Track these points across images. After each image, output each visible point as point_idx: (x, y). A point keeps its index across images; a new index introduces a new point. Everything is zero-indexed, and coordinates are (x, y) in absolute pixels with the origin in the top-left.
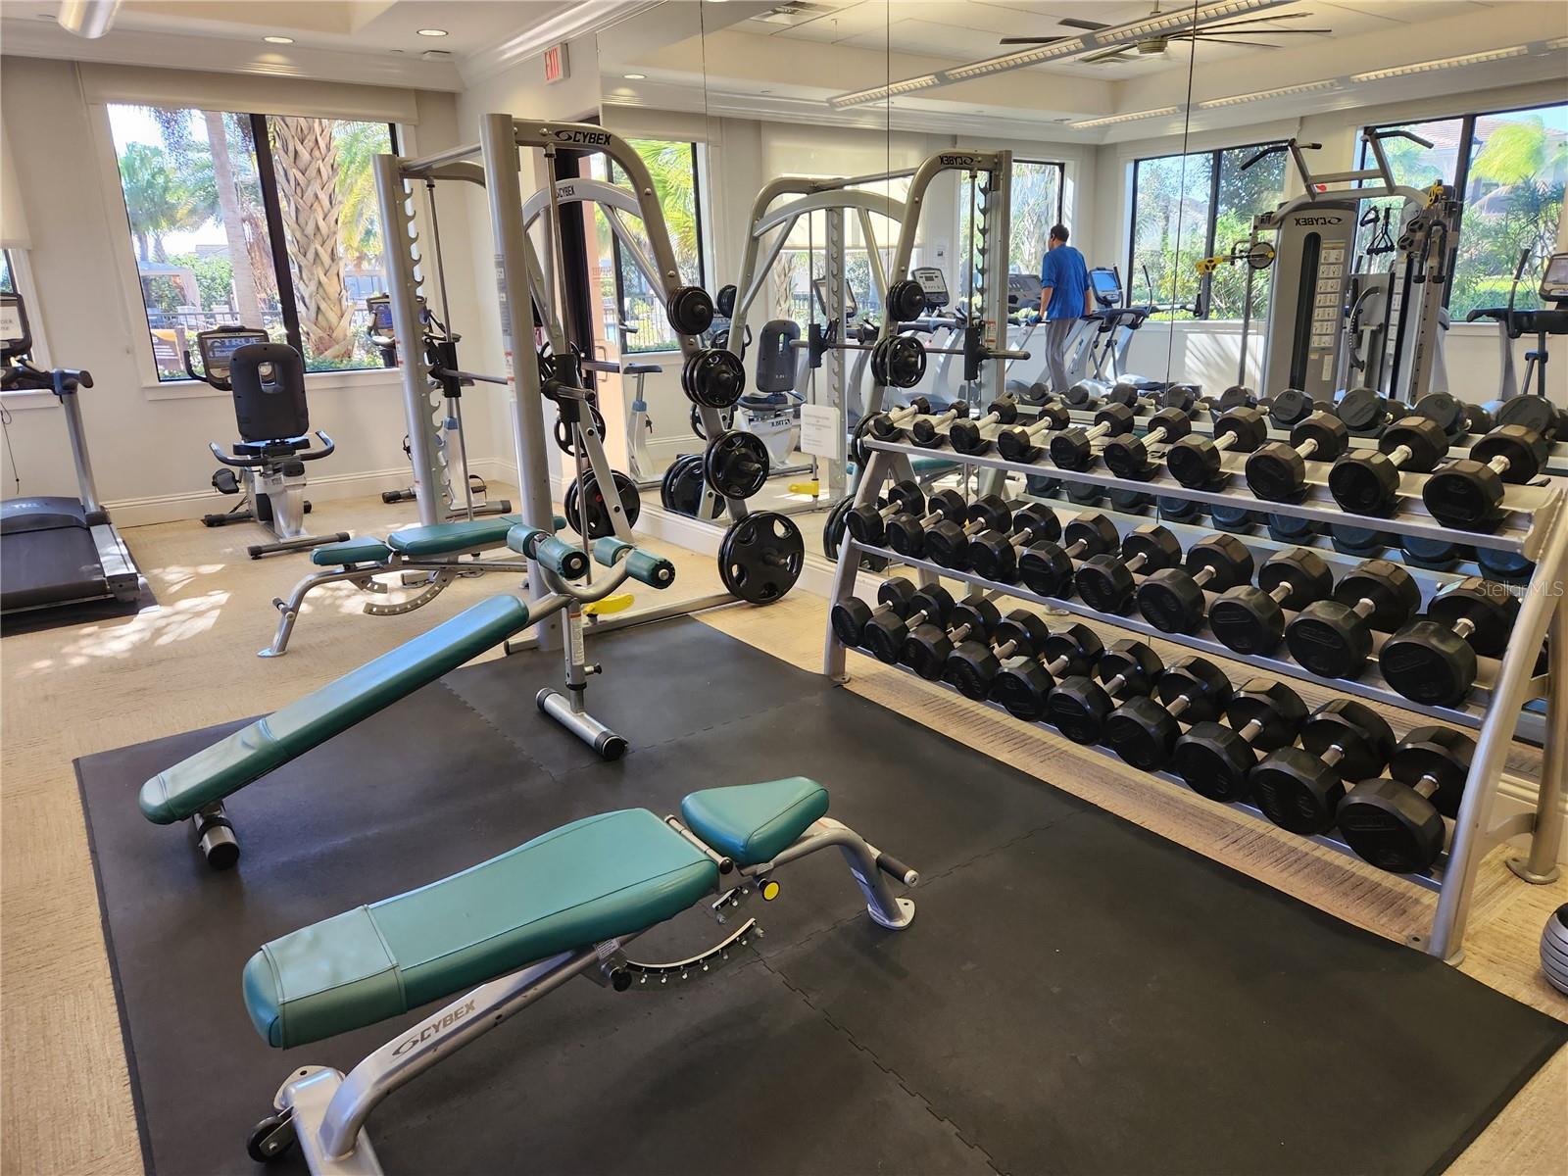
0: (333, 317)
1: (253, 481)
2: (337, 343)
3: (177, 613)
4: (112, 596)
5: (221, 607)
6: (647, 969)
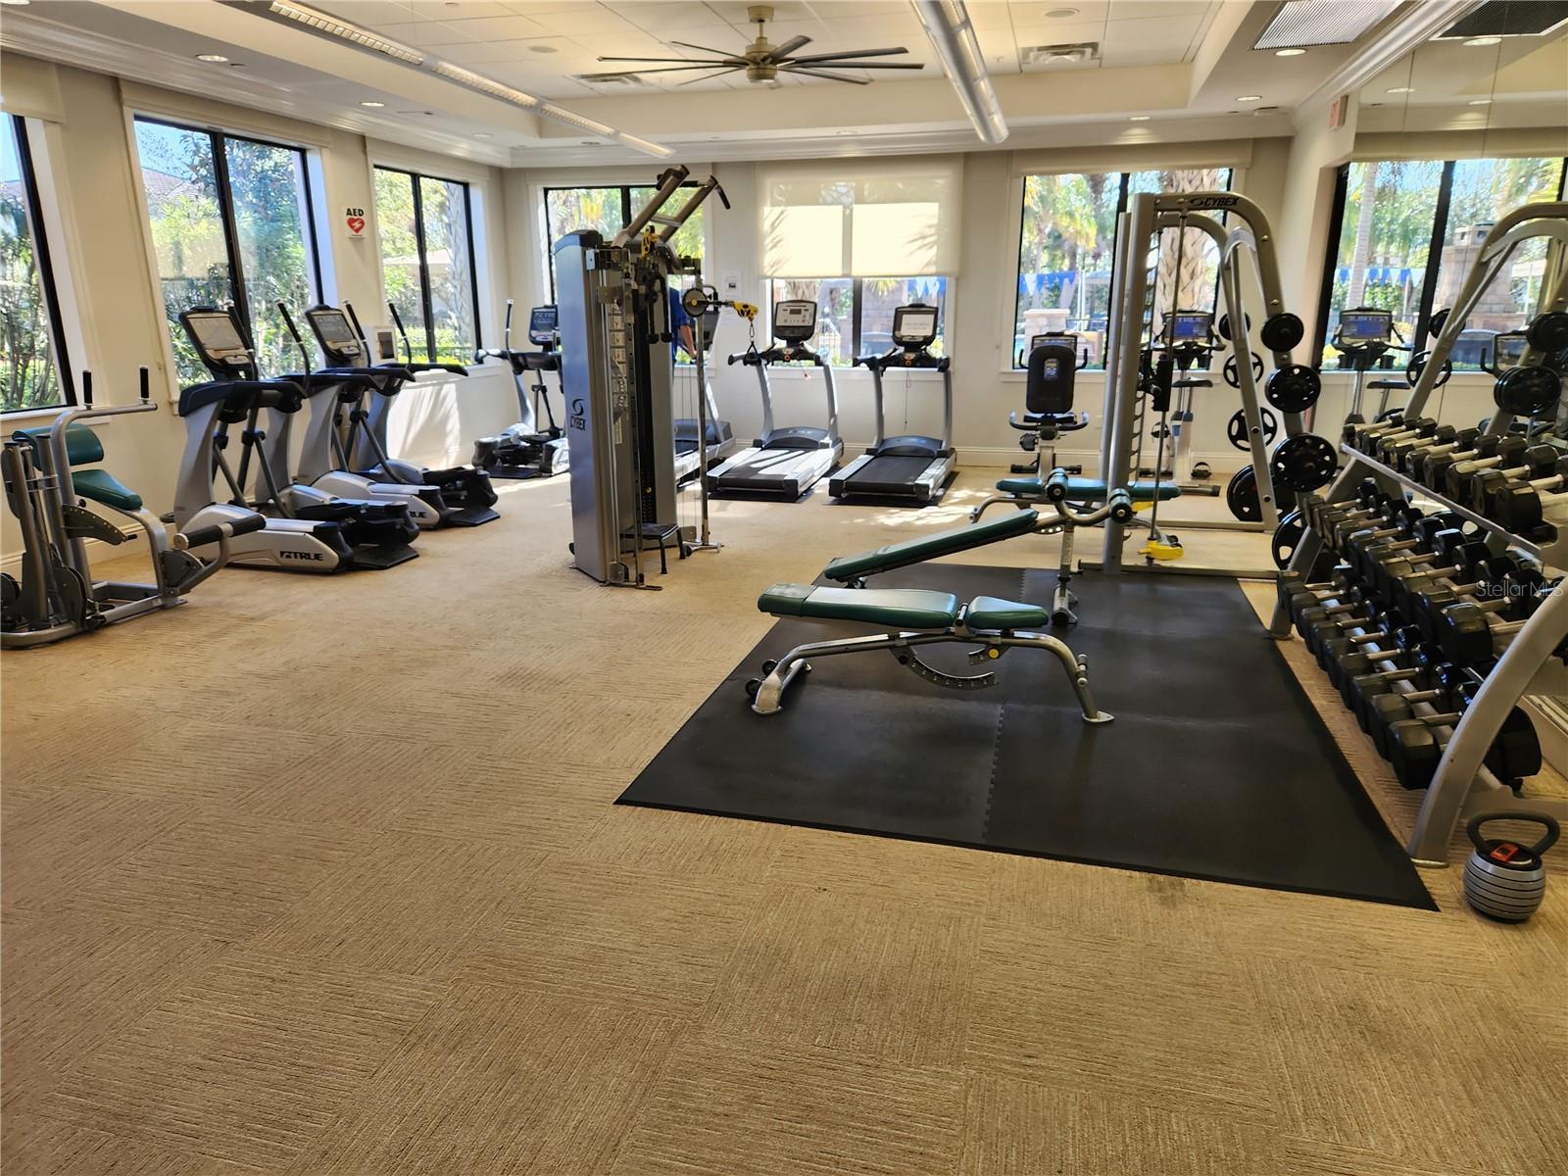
6: (926, 669)
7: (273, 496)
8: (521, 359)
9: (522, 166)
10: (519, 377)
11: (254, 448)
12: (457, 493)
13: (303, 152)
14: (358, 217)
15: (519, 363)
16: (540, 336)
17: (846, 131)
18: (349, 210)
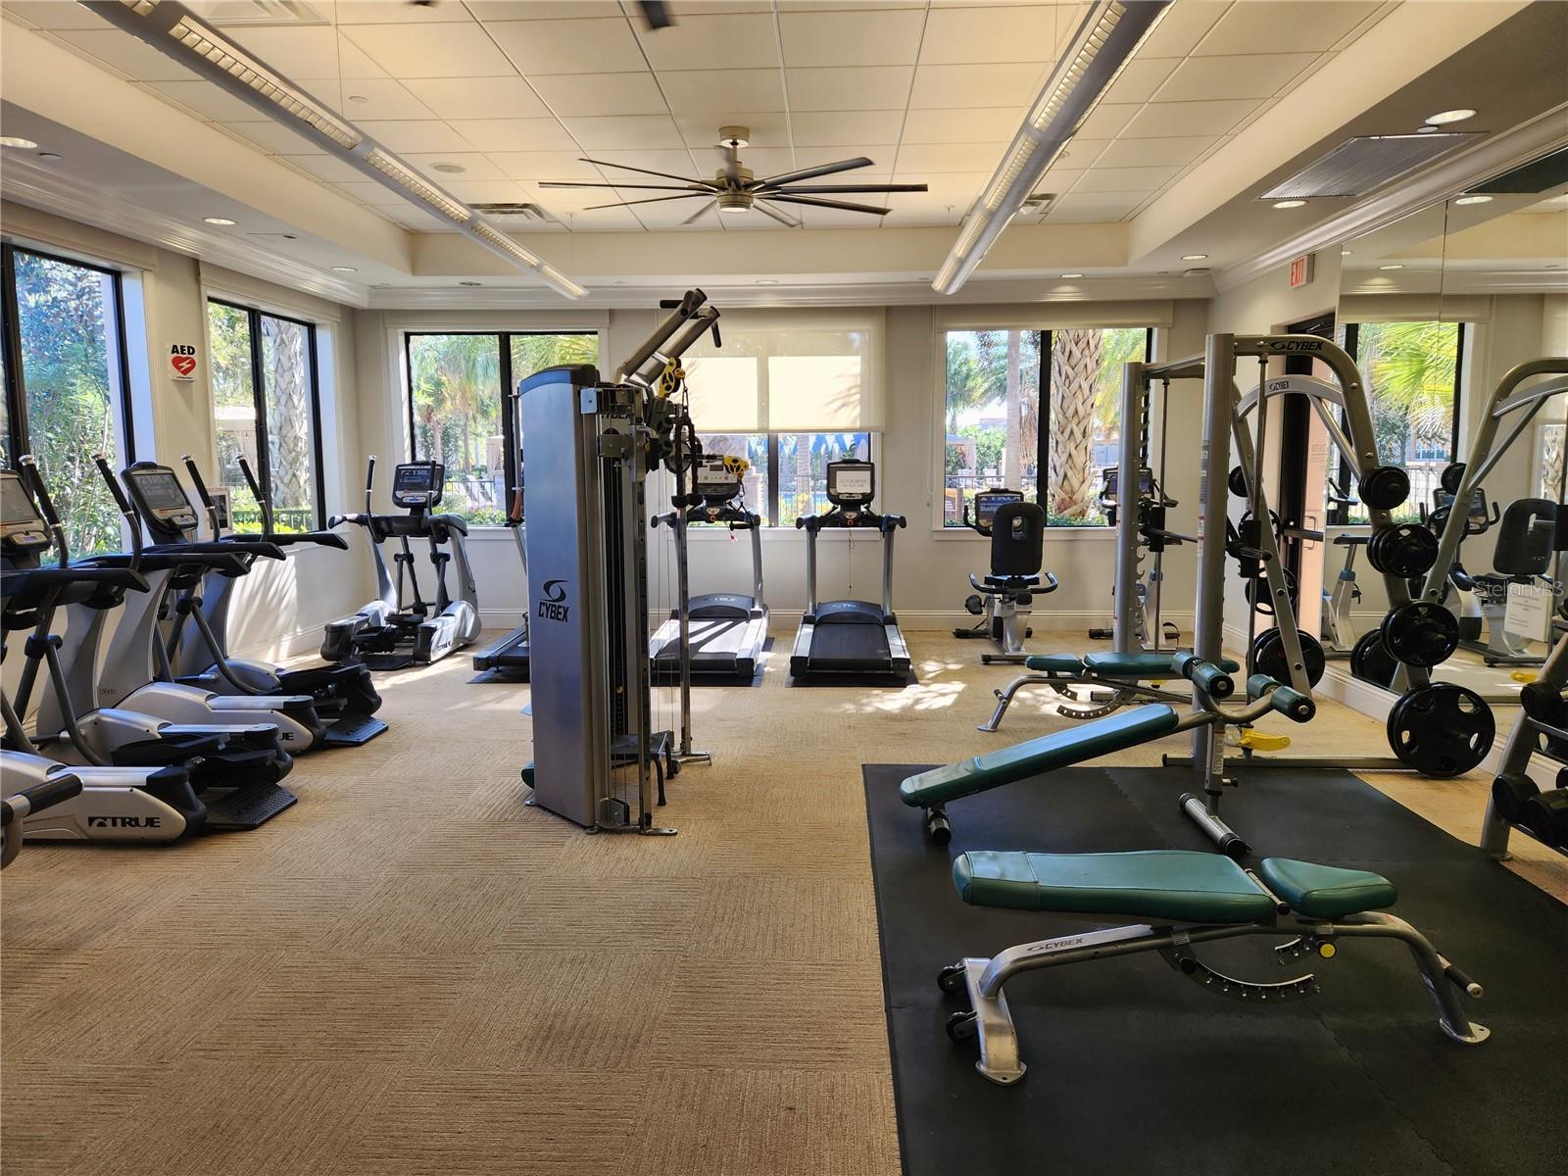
0: (1075, 483)
1: (993, 607)
2: (1075, 504)
3: (930, 692)
4: (892, 672)
5: (959, 693)
6: (1212, 974)
7: (69, 727)
8: (384, 525)
9: (380, 307)
10: (378, 545)
11: (44, 662)
12: (333, 702)
13: (117, 276)
14: (187, 355)
15: (381, 528)
16: (409, 497)
17: (766, 279)
18: (175, 347)
